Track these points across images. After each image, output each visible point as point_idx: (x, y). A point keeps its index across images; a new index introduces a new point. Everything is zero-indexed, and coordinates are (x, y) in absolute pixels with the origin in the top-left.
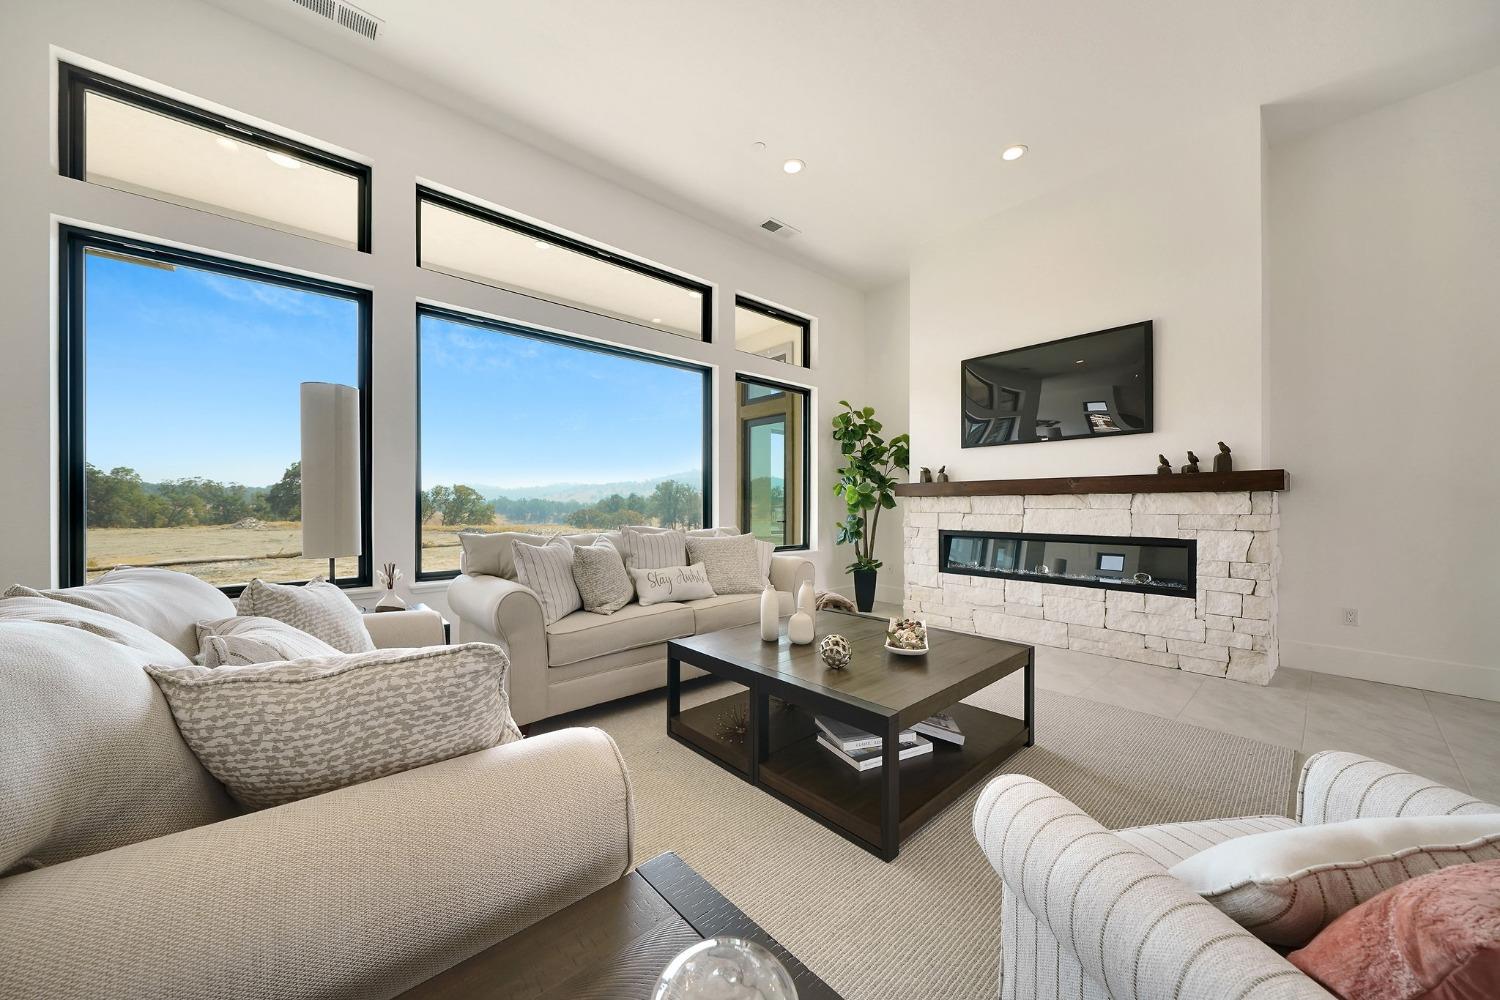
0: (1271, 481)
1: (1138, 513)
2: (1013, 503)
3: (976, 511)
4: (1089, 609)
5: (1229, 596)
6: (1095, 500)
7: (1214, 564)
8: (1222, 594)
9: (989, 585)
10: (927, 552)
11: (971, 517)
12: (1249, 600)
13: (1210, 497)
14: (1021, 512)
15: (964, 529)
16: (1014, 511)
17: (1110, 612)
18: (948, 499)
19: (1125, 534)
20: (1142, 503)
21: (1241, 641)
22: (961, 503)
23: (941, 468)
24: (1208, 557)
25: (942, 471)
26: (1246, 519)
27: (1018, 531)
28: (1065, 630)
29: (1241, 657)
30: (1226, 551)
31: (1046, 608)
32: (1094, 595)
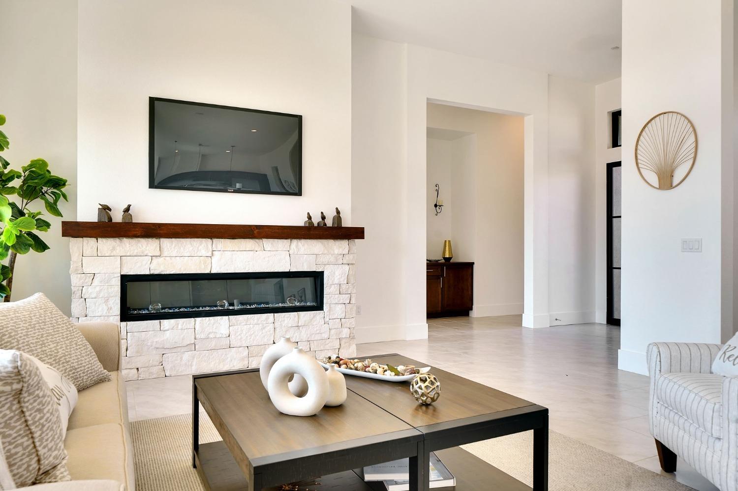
0: (357, 233)
1: (293, 254)
2: (201, 246)
3: (166, 253)
4: (264, 331)
5: (340, 306)
6: (269, 244)
7: (333, 286)
8: (337, 305)
9: (180, 327)
10: (107, 301)
11: (161, 260)
12: (349, 306)
13: (331, 242)
14: (209, 254)
15: (152, 272)
16: (204, 252)
17: (278, 330)
18: (134, 241)
19: (287, 270)
20: (297, 246)
21: (345, 332)
22: (148, 246)
23: (126, 206)
24: (331, 282)
25: (127, 210)
26: (347, 257)
27: (207, 271)
28: (246, 353)
29: (345, 343)
30: (338, 277)
31: (232, 337)
32: (267, 319)
